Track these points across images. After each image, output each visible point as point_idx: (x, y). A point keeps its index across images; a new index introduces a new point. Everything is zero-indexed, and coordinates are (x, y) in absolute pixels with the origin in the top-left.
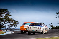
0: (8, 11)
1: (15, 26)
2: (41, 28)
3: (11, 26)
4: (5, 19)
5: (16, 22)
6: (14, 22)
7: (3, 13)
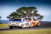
0: (36, 9)
1: (41, 19)
2: (19, 23)
3: (38, 19)
4: (34, 14)
5: (42, 16)
6: (40, 16)
7: (33, 10)
